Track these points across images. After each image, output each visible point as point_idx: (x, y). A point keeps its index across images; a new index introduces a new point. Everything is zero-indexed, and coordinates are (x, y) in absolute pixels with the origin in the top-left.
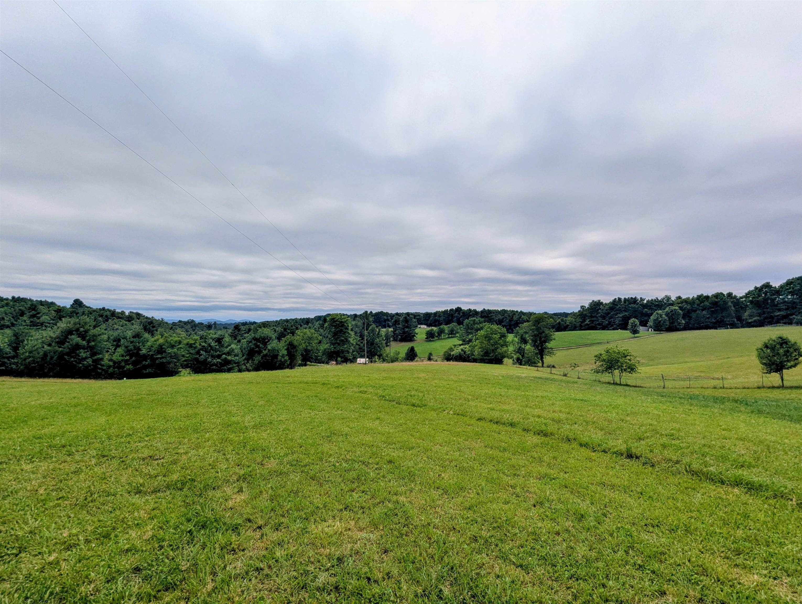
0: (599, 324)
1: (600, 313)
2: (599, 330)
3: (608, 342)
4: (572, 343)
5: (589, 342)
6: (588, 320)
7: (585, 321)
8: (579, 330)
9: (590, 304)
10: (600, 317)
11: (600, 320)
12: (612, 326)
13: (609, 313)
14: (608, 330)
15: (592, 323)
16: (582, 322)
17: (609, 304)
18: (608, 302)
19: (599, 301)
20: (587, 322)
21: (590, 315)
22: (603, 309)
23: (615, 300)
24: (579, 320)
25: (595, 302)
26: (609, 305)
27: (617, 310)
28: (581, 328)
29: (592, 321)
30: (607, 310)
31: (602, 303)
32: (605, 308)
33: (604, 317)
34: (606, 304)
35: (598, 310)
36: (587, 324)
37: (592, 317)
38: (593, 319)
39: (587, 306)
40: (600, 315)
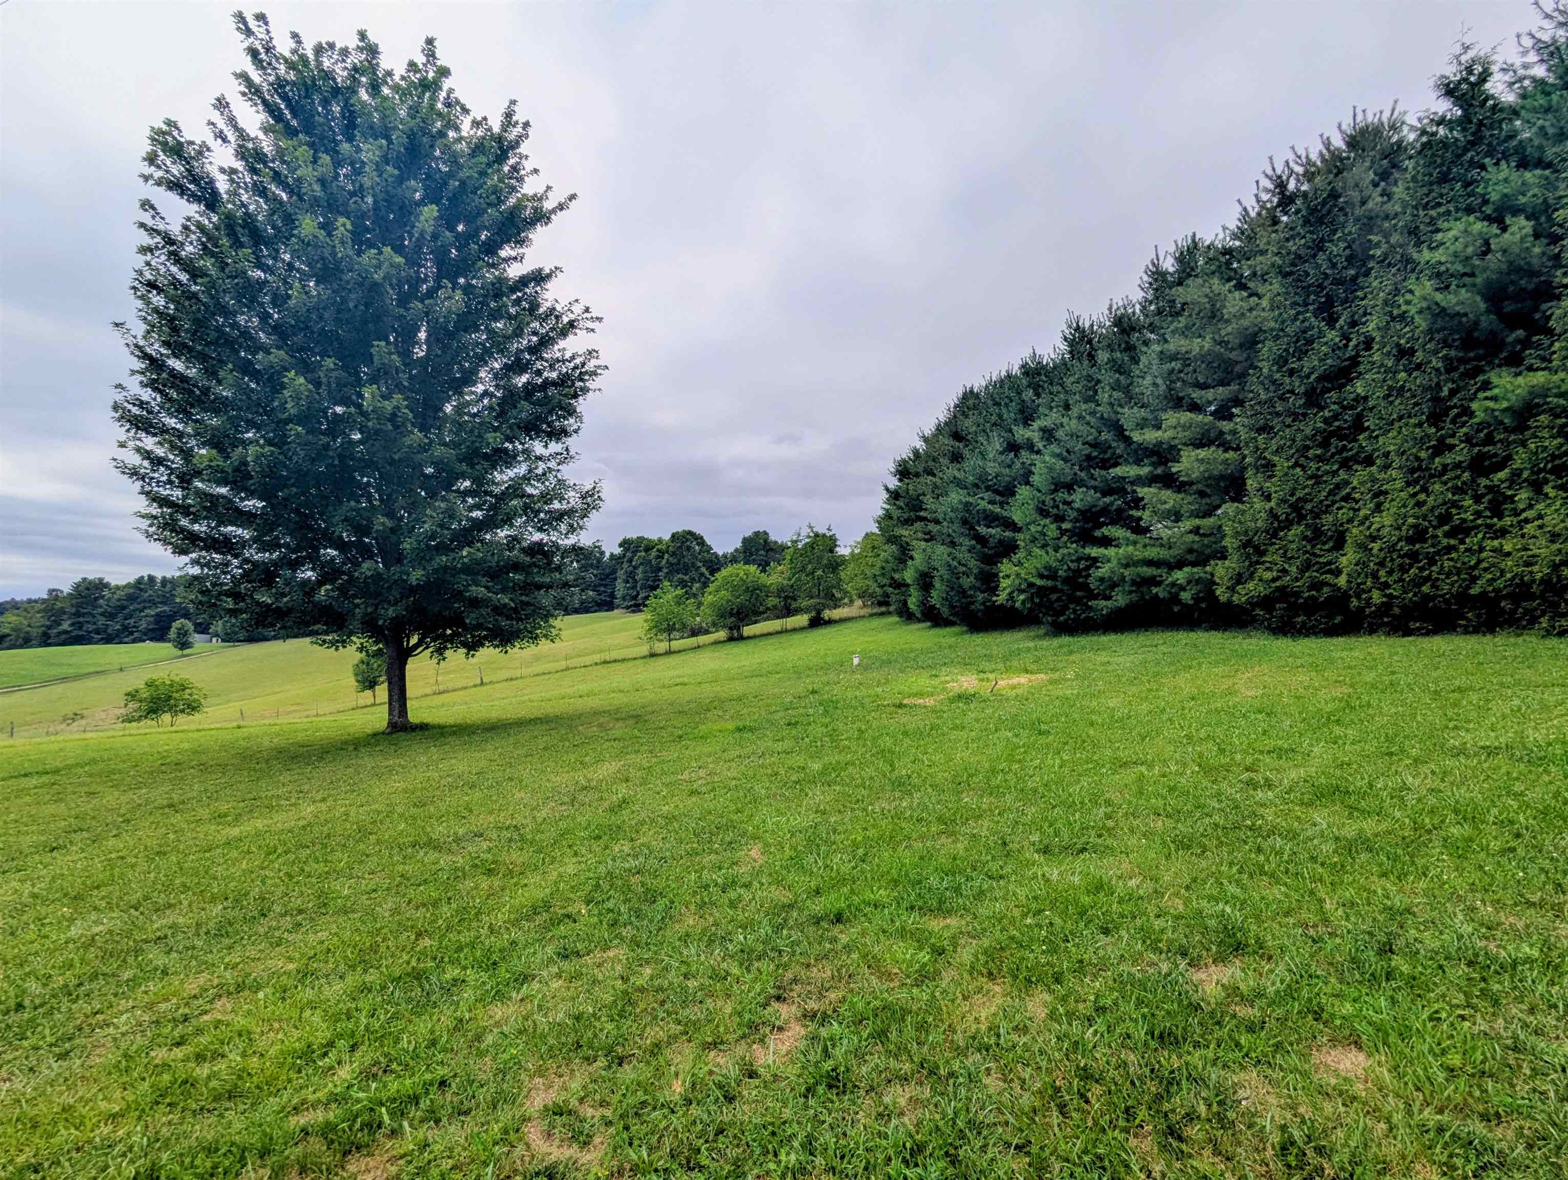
0: (97, 632)
1: (101, 607)
2: (96, 643)
3: (121, 670)
4: (24, 677)
5: (71, 671)
6: (69, 622)
7: (60, 624)
8: (40, 646)
9: (77, 587)
10: (102, 614)
11: (102, 621)
12: (132, 633)
13: (124, 608)
14: (121, 643)
15: (80, 628)
16: (49, 627)
17: (125, 587)
18: (122, 582)
19: (101, 580)
20: (66, 626)
21: (73, 610)
22: (109, 600)
23: (140, 581)
24: (39, 620)
25: (90, 582)
26: (127, 591)
27: (145, 601)
28: (46, 641)
29: (79, 625)
30: (119, 600)
31: (107, 586)
32: (116, 597)
33: (111, 616)
34: (118, 588)
35: (96, 599)
36: (66, 632)
37: (77, 614)
38: (81, 619)
39: (67, 589)
40: (100, 610)
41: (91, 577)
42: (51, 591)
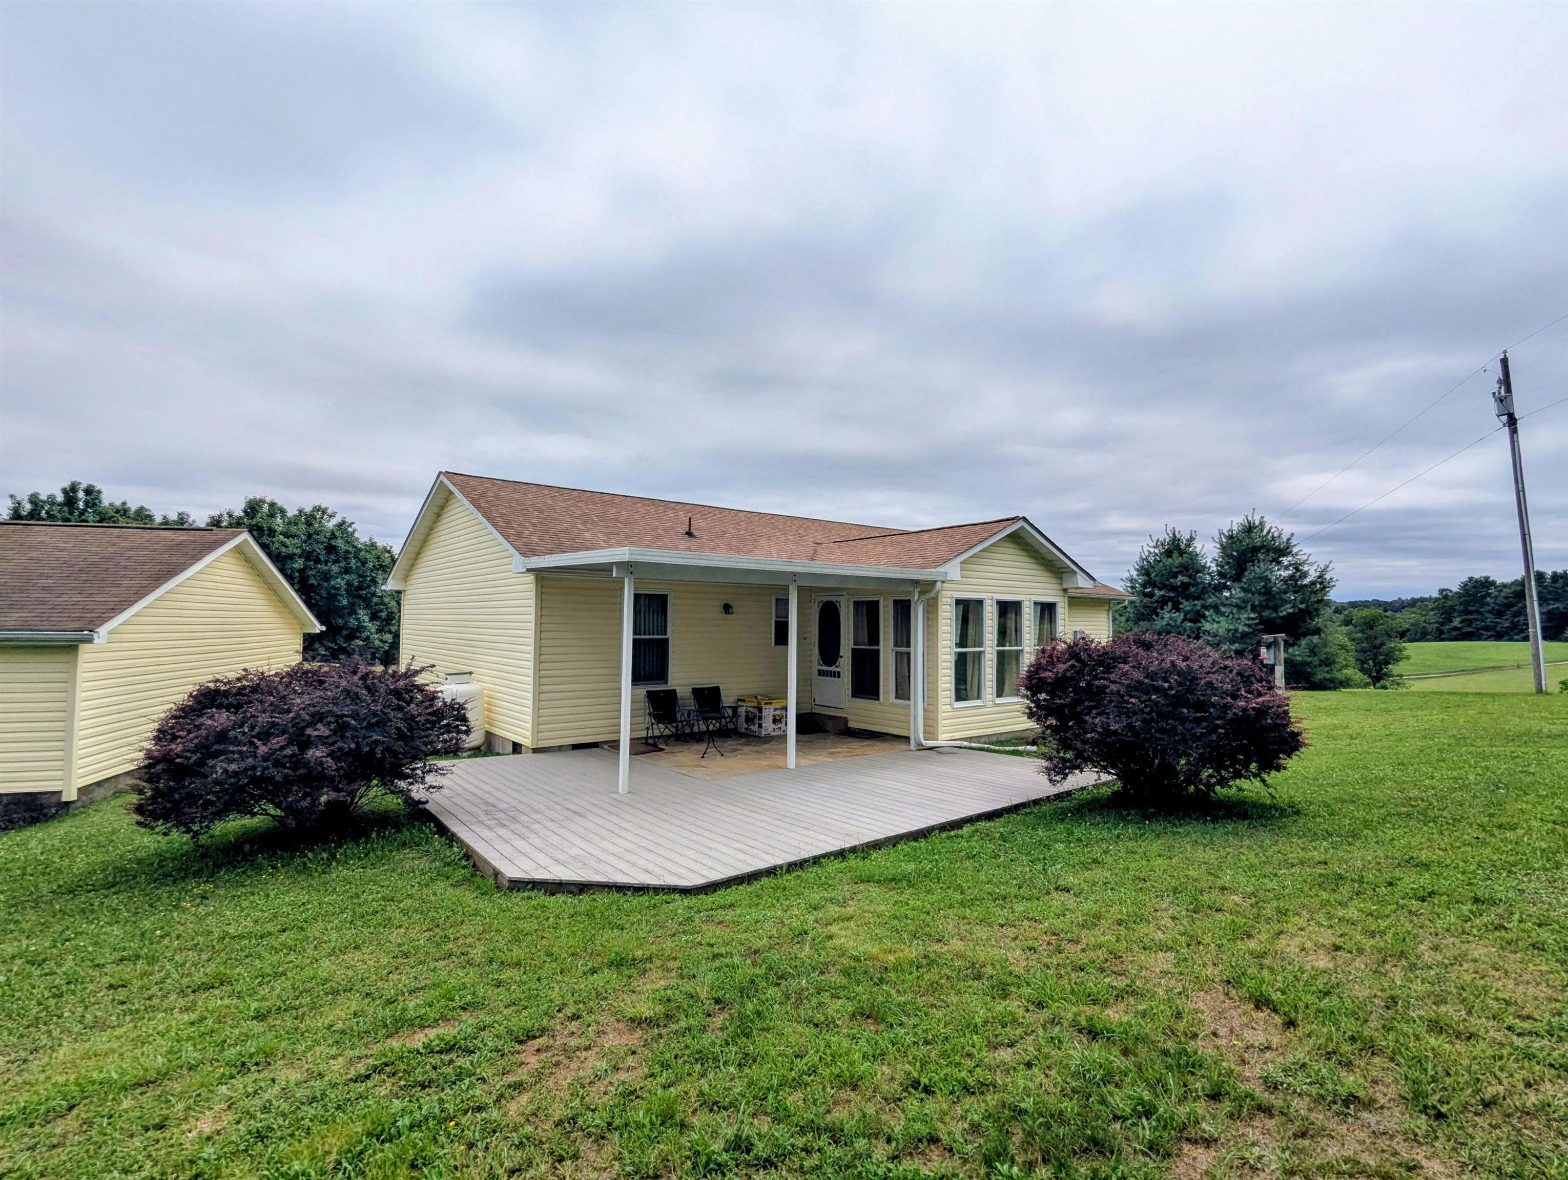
0: (1487, 629)
1: (1488, 604)
2: (1486, 640)
3: (1518, 667)
4: (1429, 666)
5: (1469, 665)
6: (1458, 619)
7: (1451, 621)
8: (1435, 640)
9: (1465, 586)
10: (1490, 612)
11: (1490, 618)
13: (1512, 605)
14: (1511, 640)
15: (1470, 625)
16: (1442, 624)
17: (1513, 583)
18: (1508, 580)
19: (1487, 578)
20: (1456, 622)
21: (1462, 608)
22: (1496, 597)
24: (1433, 616)
25: (1477, 581)
26: (1513, 588)
28: (1440, 636)
29: (1469, 623)
30: (1506, 598)
31: (1493, 583)
32: (1503, 594)
33: (1499, 614)
34: (1505, 586)
35: (1484, 597)
36: (1455, 629)
37: (1466, 612)
38: (1470, 617)
39: (1455, 588)
40: (1488, 608)
41: (1477, 576)
42: (1441, 591)
